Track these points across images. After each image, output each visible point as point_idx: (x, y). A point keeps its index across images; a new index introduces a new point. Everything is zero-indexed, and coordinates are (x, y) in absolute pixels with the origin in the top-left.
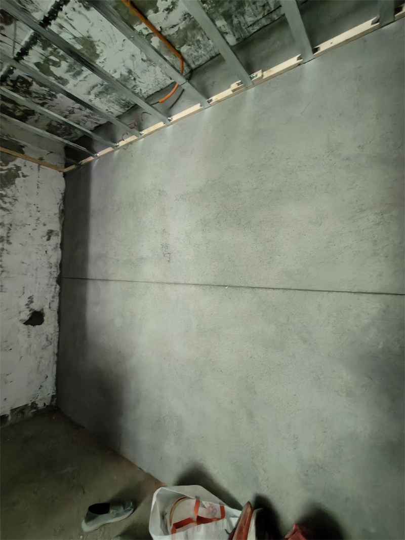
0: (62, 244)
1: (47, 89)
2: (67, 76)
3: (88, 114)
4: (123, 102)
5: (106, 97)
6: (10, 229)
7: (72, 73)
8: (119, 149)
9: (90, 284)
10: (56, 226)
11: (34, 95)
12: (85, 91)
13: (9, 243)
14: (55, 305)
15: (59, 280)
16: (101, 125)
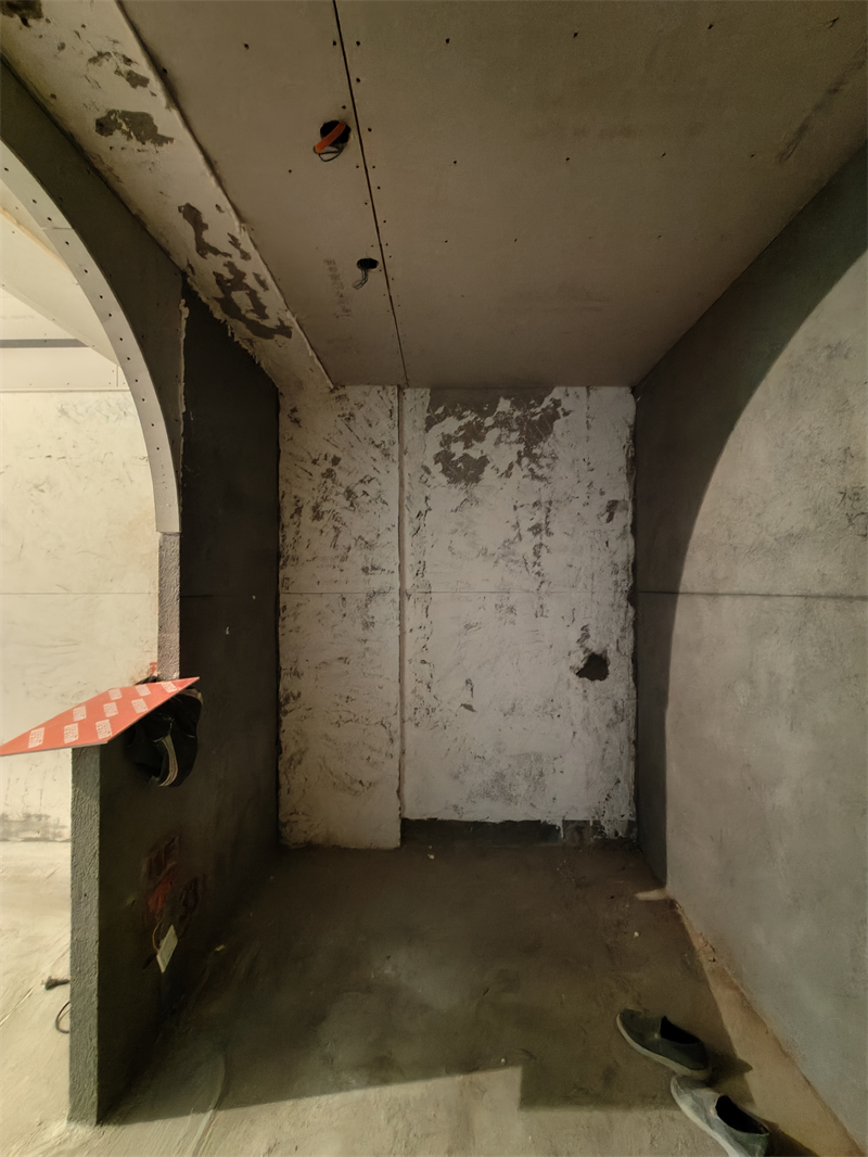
0: (633, 526)
6: (549, 511)
10: (621, 491)
13: (549, 533)
14: (628, 645)
15: (633, 597)
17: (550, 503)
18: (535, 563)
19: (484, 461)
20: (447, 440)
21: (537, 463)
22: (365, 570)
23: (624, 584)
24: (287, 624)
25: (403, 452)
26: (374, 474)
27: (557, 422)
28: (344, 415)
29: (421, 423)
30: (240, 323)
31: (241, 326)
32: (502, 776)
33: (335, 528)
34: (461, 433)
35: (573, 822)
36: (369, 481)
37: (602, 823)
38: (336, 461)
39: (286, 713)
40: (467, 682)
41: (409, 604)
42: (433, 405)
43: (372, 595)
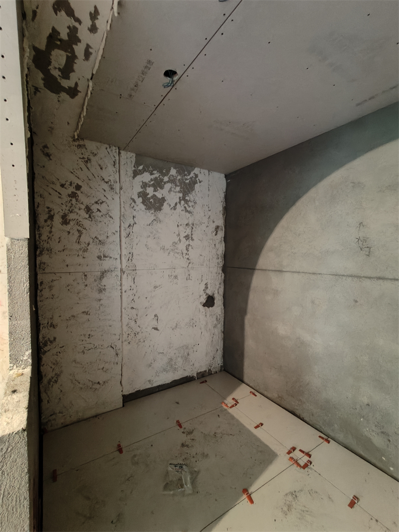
0: (225, 238)
6: (193, 228)
10: (220, 222)
13: (192, 240)
14: (221, 291)
17: (193, 225)
18: (186, 254)
19: (163, 200)
20: (145, 185)
21: (188, 204)
22: (99, 258)
23: (221, 263)
24: (44, 294)
25: (120, 188)
26: (104, 199)
27: (196, 185)
28: (83, 158)
29: (130, 173)
32: (171, 360)
33: (79, 231)
34: (152, 182)
35: (200, 373)
36: (101, 203)
37: (211, 370)
39: (46, 352)
40: (155, 316)
41: (124, 276)
42: (137, 164)
43: (103, 274)
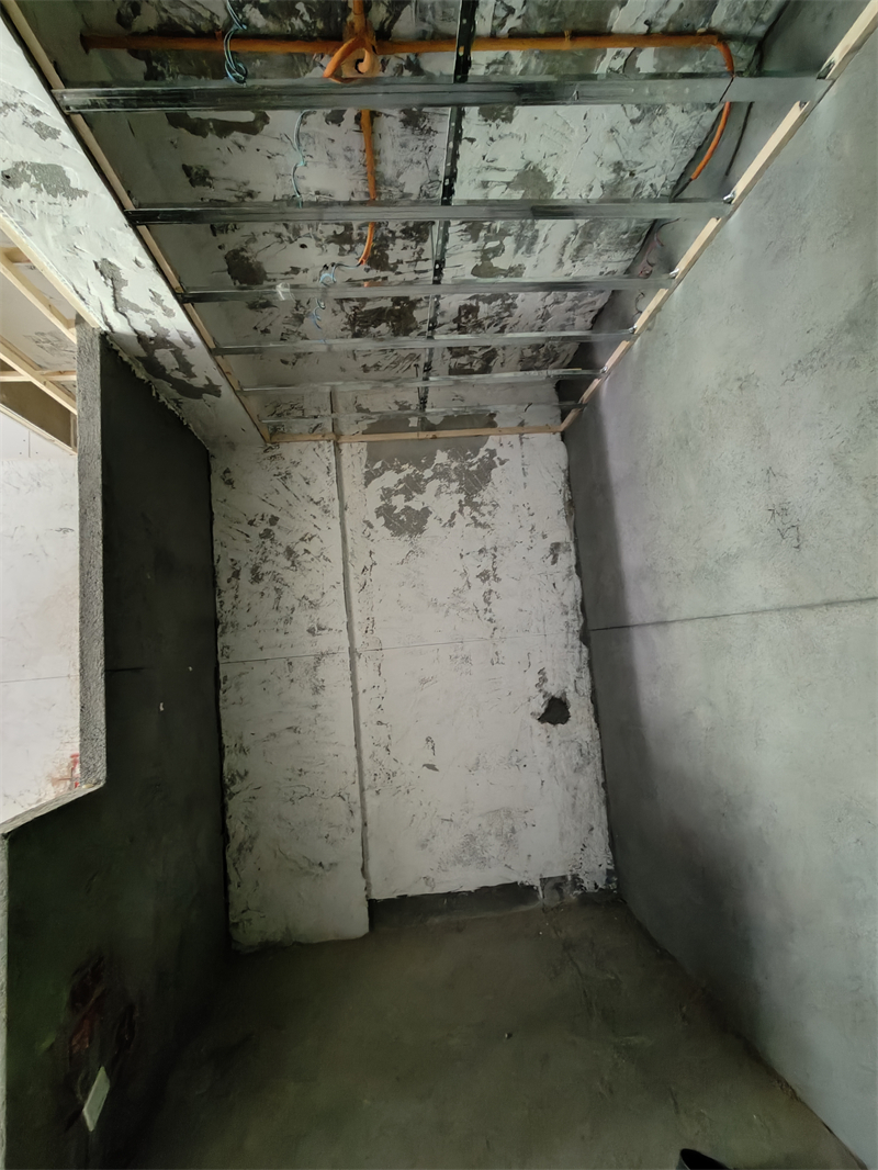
0: (578, 566)
1: (499, 302)
2: (519, 259)
3: (570, 304)
4: (625, 236)
5: (591, 250)
6: (495, 557)
7: (524, 248)
8: (638, 335)
9: (636, 634)
10: (562, 534)
11: (486, 323)
12: (553, 264)
13: (497, 579)
14: (585, 685)
15: (585, 637)
16: (601, 311)
17: (495, 549)
18: (486, 610)
19: (426, 512)
20: (387, 494)
21: (478, 511)
22: (311, 631)
23: (575, 623)
24: (228, 696)
25: (343, 508)
26: (314, 531)
27: (493, 471)
28: (280, 474)
29: (360, 479)
30: (165, 383)
31: (167, 386)
32: (472, 838)
33: (277, 590)
34: (401, 486)
35: (550, 879)
36: (310, 539)
37: (581, 877)
38: (274, 520)
39: (232, 795)
40: (427, 740)
41: (360, 663)
42: (372, 459)
43: (319, 658)
